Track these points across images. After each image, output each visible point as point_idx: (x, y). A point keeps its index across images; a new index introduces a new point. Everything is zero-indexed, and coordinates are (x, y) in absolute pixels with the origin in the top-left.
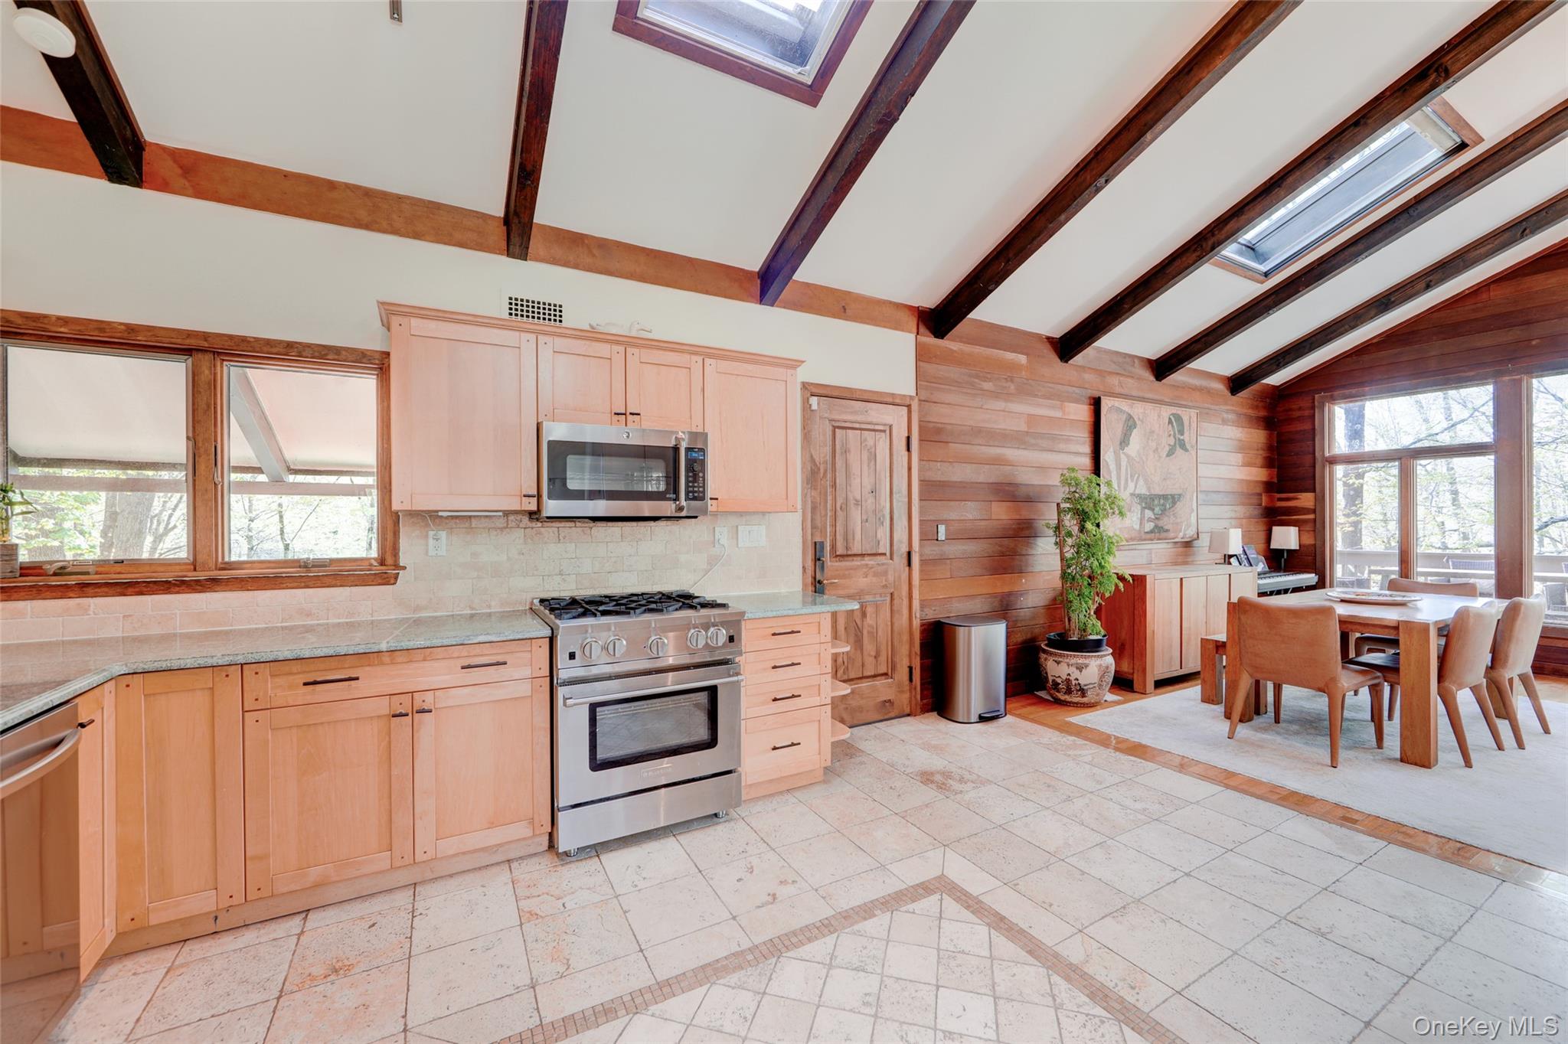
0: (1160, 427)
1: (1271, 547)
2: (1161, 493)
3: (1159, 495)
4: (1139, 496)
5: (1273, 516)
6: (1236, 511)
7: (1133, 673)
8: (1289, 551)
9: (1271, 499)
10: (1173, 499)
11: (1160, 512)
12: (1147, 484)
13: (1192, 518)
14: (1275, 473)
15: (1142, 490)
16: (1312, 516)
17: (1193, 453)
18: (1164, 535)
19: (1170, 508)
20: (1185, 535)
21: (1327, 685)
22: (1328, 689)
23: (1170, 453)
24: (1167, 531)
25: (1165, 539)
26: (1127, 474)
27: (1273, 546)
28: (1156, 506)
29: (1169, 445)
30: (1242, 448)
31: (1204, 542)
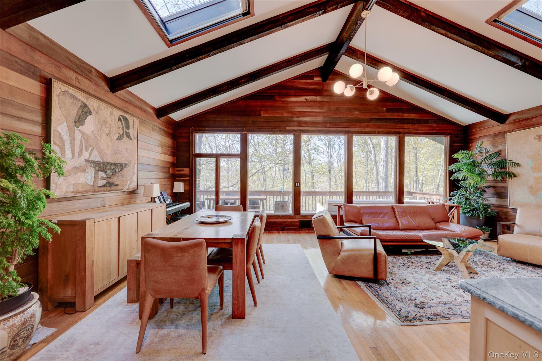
0: (112, 120)
1: (174, 191)
2: (112, 162)
3: (110, 163)
4: (94, 162)
5: (174, 178)
6: (158, 175)
7: (75, 297)
8: (180, 193)
9: (174, 170)
10: (122, 166)
11: (111, 174)
12: (101, 154)
13: (134, 178)
14: (176, 159)
15: (96, 157)
16: (188, 178)
17: (135, 141)
18: (113, 188)
19: (118, 172)
20: (129, 187)
21: (200, 294)
22: (200, 297)
23: (119, 138)
24: (117, 185)
25: (115, 190)
26: (81, 145)
27: (175, 191)
28: (109, 169)
29: (119, 133)
30: (162, 146)
31: (141, 190)
